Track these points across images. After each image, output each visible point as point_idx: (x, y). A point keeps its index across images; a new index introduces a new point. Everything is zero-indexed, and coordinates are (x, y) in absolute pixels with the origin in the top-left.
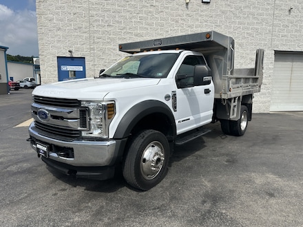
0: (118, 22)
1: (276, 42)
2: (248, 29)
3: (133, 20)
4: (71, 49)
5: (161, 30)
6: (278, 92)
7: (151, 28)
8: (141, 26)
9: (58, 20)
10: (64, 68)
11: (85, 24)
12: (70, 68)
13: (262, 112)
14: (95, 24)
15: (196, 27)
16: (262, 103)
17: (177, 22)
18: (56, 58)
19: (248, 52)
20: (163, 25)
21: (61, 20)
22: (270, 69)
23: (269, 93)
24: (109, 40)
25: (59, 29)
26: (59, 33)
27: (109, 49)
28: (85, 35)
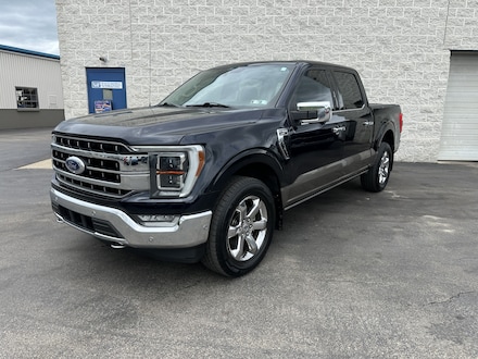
0: (174, 11)
1: (453, 35)
2: (398, 12)
3: (197, 6)
4: (104, 56)
5: (244, 19)
6: (457, 126)
7: (226, 19)
8: (210, 15)
9: (85, 11)
10: (95, 85)
11: (124, 16)
12: (104, 85)
13: (422, 160)
14: (139, 15)
15: (303, 13)
16: (423, 144)
17: (269, 5)
18: (84, 70)
19: (399, 53)
20: (244, 13)
21: (90, 12)
22: (441, 84)
23: (437, 127)
24: (160, 40)
25: (87, 25)
26: (87, 31)
27: (160, 54)
28: (124, 33)
